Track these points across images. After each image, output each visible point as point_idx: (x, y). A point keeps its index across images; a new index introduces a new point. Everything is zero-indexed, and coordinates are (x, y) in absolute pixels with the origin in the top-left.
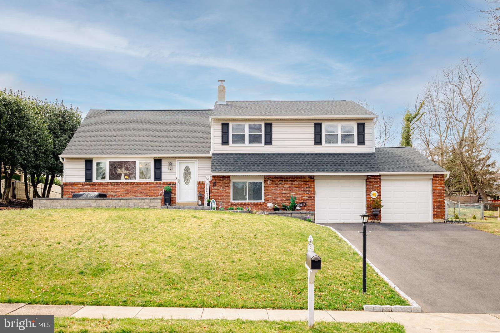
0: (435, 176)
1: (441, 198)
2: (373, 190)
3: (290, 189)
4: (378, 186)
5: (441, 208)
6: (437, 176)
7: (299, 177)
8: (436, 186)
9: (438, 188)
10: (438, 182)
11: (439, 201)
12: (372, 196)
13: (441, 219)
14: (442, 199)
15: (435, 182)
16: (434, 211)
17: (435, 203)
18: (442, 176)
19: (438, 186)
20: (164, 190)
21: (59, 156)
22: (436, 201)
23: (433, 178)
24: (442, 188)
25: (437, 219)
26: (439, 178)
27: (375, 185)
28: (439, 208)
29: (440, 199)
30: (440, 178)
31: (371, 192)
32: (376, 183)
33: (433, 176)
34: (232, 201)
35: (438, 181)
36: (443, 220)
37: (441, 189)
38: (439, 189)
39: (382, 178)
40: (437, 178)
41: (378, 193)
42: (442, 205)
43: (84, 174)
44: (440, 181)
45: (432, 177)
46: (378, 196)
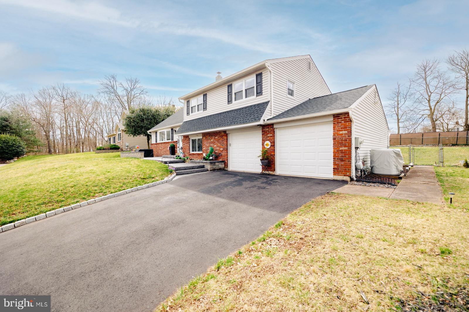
0: (336, 116)
1: (345, 146)
2: (267, 140)
3: (213, 143)
4: (271, 135)
5: (345, 161)
6: (339, 116)
7: (218, 133)
8: (337, 131)
9: (341, 132)
10: (341, 125)
11: (342, 150)
12: (266, 146)
13: (344, 176)
14: (346, 148)
15: (336, 125)
16: (335, 164)
17: (336, 153)
18: (346, 116)
19: (340, 131)
20: (169, 146)
21: (147, 131)
22: (337, 151)
23: (334, 119)
24: (346, 132)
25: (339, 175)
26: (342, 118)
27: (268, 135)
28: (342, 160)
29: (343, 148)
30: (344, 118)
31: (265, 142)
32: (270, 132)
33: (334, 117)
34: (191, 152)
35: (341, 123)
36: (347, 177)
37: (345, 134)
38: (342, 134)
39: (275, 126)
40: (339, 119)
41: (271, 143)
42: (345, 157)
43: (155, 139)
44: (344, 122)
45: (332, 119)
46: (271, 146)
